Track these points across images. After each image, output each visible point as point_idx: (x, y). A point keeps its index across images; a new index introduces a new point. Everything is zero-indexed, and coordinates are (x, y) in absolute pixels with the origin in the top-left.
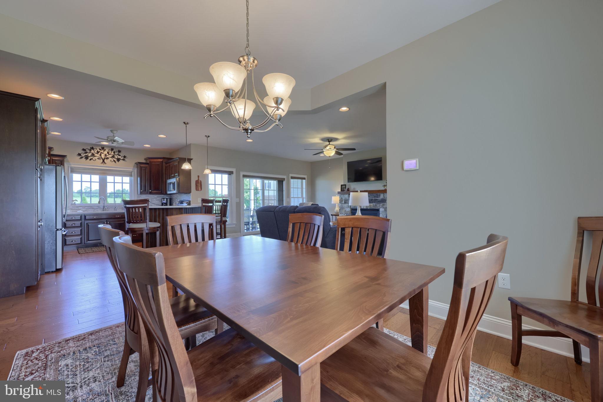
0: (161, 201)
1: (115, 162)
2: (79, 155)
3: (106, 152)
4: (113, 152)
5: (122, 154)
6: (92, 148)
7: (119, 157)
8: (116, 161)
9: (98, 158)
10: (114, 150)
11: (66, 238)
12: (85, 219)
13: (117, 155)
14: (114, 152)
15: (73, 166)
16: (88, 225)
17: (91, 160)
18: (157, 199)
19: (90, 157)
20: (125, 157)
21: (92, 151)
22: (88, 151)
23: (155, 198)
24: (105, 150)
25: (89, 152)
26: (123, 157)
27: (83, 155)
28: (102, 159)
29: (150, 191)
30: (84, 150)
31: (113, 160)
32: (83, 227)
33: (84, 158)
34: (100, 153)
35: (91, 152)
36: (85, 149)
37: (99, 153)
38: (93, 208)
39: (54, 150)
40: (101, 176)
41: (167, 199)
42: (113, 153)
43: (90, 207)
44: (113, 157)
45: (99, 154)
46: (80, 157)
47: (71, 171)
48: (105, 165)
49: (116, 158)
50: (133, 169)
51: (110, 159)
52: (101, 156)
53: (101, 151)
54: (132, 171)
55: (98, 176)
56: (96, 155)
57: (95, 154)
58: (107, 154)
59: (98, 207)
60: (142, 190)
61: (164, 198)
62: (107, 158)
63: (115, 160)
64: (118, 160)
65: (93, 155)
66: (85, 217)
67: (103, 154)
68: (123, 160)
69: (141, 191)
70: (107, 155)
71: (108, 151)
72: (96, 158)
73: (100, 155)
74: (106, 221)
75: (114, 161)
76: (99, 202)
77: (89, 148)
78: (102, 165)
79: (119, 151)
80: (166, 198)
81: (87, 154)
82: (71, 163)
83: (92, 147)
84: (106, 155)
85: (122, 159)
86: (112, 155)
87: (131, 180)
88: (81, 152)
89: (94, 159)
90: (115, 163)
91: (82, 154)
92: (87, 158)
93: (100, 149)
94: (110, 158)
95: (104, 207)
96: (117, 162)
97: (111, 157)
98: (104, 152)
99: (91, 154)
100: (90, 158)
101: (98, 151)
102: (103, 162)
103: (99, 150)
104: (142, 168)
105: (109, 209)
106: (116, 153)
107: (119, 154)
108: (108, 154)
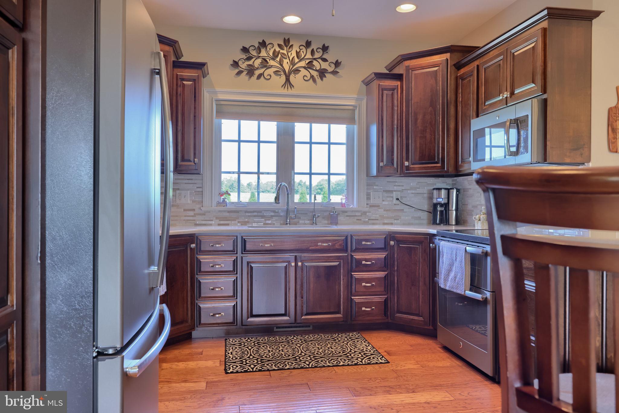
0: (431, 198)
1: (314, 81)
2: (235, 64)
3: (293, 54)
4: (309, 50)
5: (331, 56)
6: (263, 44)
7: (324, 65)
8: (316, 78)
9: (276, 73)
10: (314, 46)
11: (201, 306)
12: (244, 250)
13: (320, 60)
14: (313, 52)
15: (221, 97)
16: (252, 268)
17: (259, 77)
18: (418, 191)
19: (257, 68)
20: (337, 64)
21: (263, 53)
22: (254, 53)
23: (411, 189)
24: (292, 46)
25: (256, 55)
26: (333, 66)
27: (243, 65)
28: (284, 71)
29: (406, 164)
30: (245, 50)
31: (309, 76)
32: (239, 275)
33: (245, 73)
34: (280, 55)
35: (261, 55)
36: (247, 47)
37: (277, 56)
38: (263, 217)
39: (183, 56)
40: (282, 124)
41: (448, 190)
42: (309, 56)
43: (255, 214)
44: (310, 66)
45: (278, 59)
46: (237, 71)
47: (217, 112)
48: (290, 92)
49: (316, 70)
50: (357, 99)
51: (303, 72)
52: (282, 65)
53: (281, 51)
54: (355, 106)
55: (275, 123)
56: (272, 63)
57: (268, 60)
58: (296, 57)
59: (274, 212)
60: (382, 161)
61: (439, 189)
62: (297, 71)
63: (315, 74)
64: (322, 73)
65: (265, 64)
66: (244, 242)
67: (287, 60)
68: (334, 73)
69: (381, 164)
70: (296, 60)
71: (298, 50)
72: (271, 71)
73: (281, 63)
74: (293, 258)
75: (312, 77)
76: (277, 199)
77: (257, 45)
78: (285, 91)
79: (325, 49)
80: (445, 189)
81: (251, 62)
82: (218, 89)
83: (263, 41)
84: (293, 63)
85: (330, 69)
86: (307, 61)
87: (350, 136)
88: (239, 56)
89: (265, 74)
90: (314, 85)
91: (240, 63)
92: (251, 71)
93: (280, 46)
94: (302, 69)
95: (287, 211)
96: (318, 80)
97: (304, 68)
98: (289, 54)
99: (259, 61)
100: (257, 73)
101: (275, 50)
102: (286, 82)
103: (278, 49)
104: (385, 92)
105: (300, 218)
106: (317, 55)
107: (324, 57)
108: (298, 57)
